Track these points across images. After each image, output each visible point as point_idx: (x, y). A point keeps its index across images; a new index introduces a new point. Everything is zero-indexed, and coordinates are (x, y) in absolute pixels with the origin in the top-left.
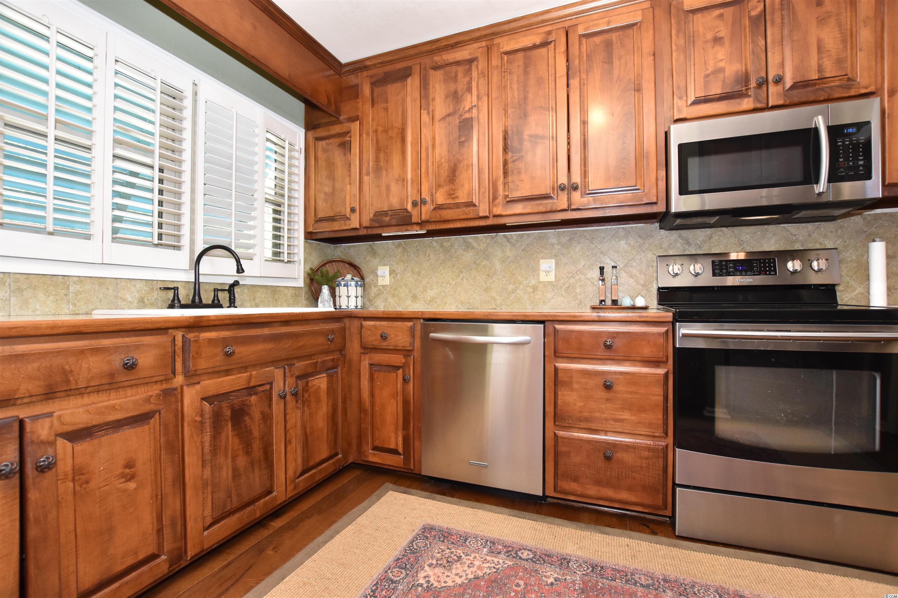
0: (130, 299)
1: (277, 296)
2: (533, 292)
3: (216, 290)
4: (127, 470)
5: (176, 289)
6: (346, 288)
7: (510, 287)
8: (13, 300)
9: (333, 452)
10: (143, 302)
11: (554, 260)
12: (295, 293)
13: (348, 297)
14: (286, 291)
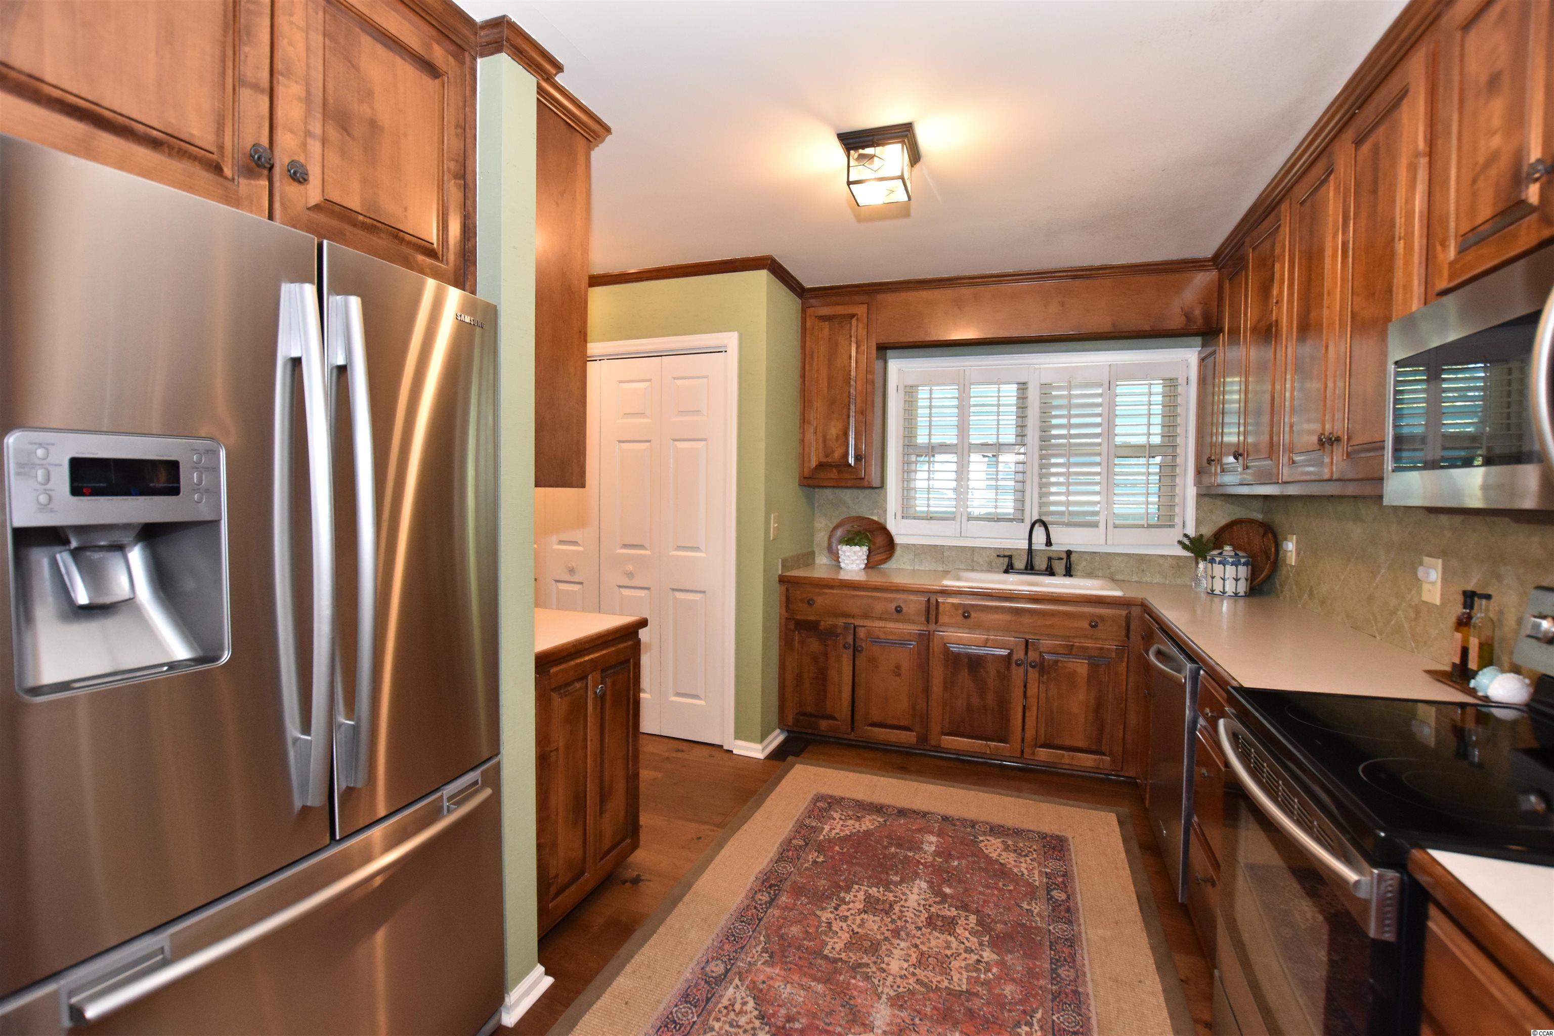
0: (982, 563)
1: (1144, 566)
2: (1416, 619)
3: (1050, 559)
4: (896, 670)
5: (1010, 557)
6: (1221, 566)
7: (1394, 602)
8: (916, 560)
9: (1094, 747)
10: (991, 566)
11: (1440, 561)
12: (1177, 563)
13: (1213, 578)
14: (1161, 561)
